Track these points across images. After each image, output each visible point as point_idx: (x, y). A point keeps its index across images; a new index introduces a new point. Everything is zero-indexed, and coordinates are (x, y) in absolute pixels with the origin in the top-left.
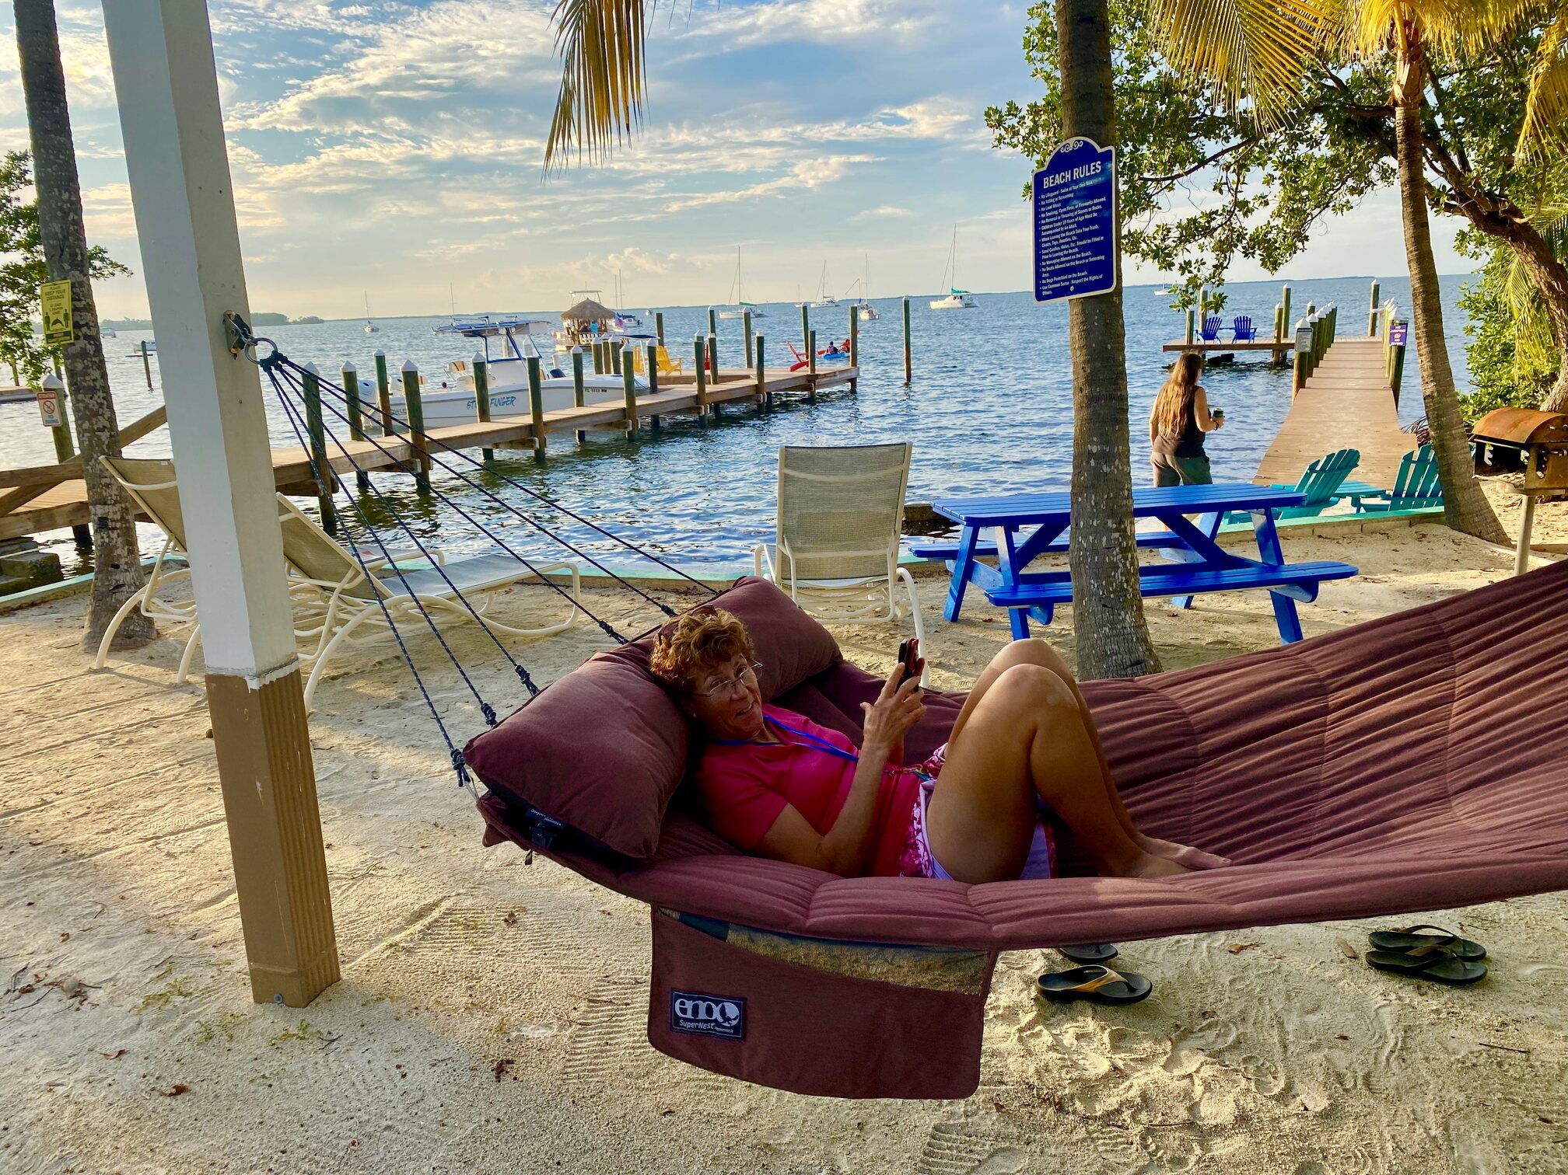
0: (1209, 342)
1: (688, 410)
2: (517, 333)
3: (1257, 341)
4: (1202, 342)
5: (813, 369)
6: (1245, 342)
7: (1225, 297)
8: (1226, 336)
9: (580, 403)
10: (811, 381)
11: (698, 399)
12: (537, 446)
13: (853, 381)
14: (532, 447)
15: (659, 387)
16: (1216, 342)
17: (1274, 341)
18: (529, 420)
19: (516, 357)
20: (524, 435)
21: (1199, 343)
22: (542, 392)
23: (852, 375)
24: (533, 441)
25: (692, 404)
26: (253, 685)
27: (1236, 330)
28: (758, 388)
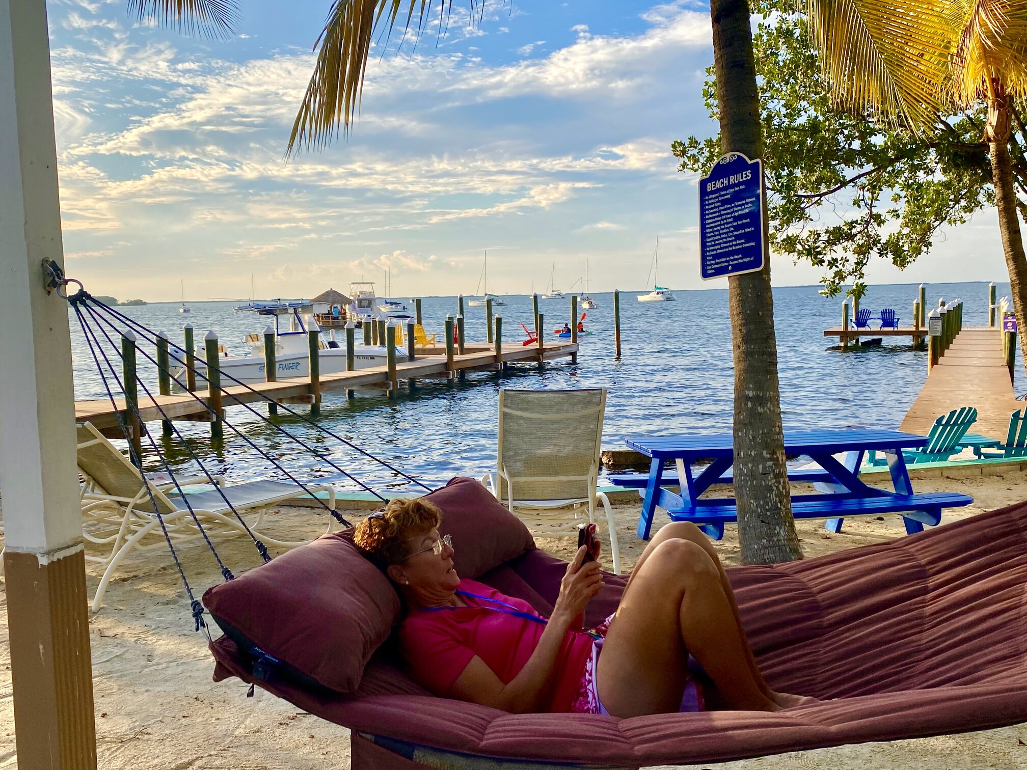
0: (861, 329)
1: (440, 375)
2: (303, 312)
3: (899, 329)
4: (856, 329)
5: (541, 345)
6: (891, 329)
8: (875, 325)
9: (350, 368)
10: (540, 353)
11: (447, 366)
12: (314, 401)
13: (574, 354)
14: (309, 402)
15: (416, 356)
16: (867, 329)
17: (914, 329)
18: (308, 380)
19: (301, 331)
20: (303, 393)
21: (853, 330)
22: (320, 359)
23: (573, 350)
24: (310, 398)
25: (442, 369)
26: (43, 561)
27: (883, 319)
28: (496, 358)
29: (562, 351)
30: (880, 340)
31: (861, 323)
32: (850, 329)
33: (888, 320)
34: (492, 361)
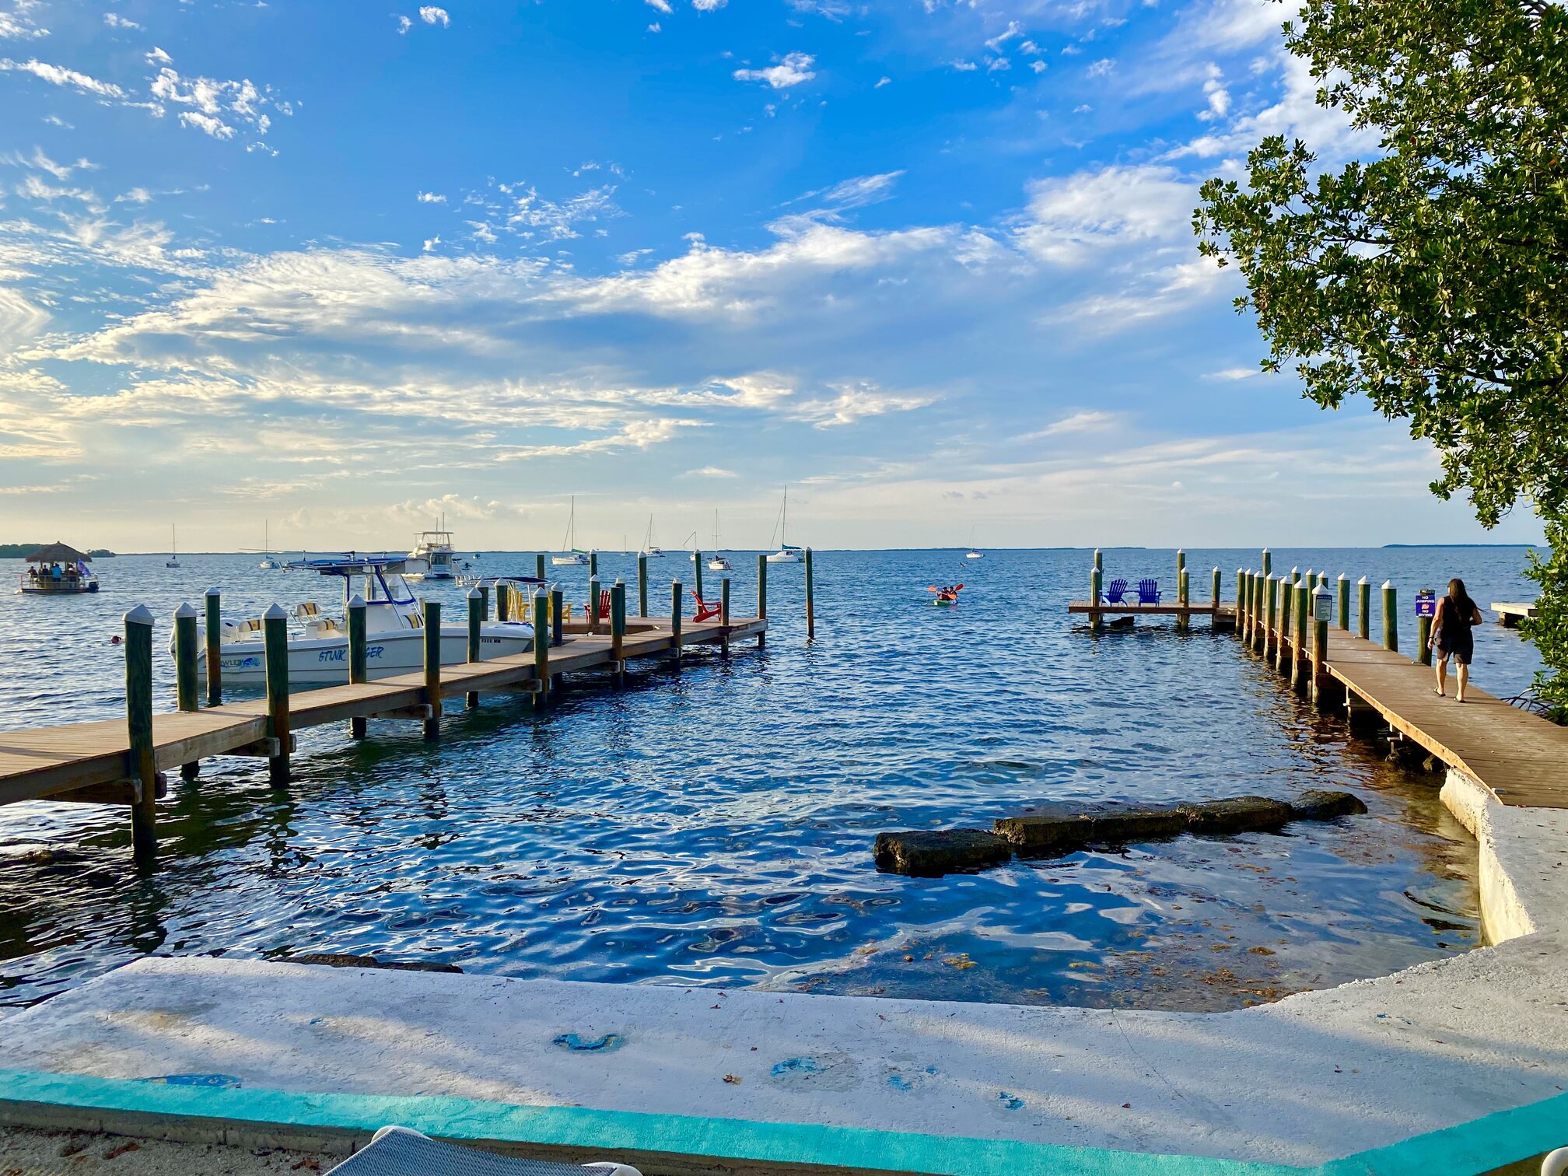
0: (1115, 605)
1: (601, 666)
2: (389, 571)
3: (1162, 605)
4: (1108, 603)
5: (726, 621)
6: (1148, 605)
8: (1131, 599)
9: (474, 658)
10: (723, 635)
11: (613, 653)
12: (431, 714)
13: (761, 635)
14: (422, 717)
15: (564, 637)
16: (1120, 604)
17: (1182, 606)
18: (419, 679)
19: (384, 598)
20: (414, 702)
21: (1105, 605)
22: (442, 641)
23: (758, 628)
24: (425, 709)
25: (606, 659)
27: (1141, 593)
28: (675, 641)
29: (750, 629)
30: (1132, 619)
31: (1115, 597)
32: (1100, 605)
33: (1148, 593)
34: (666, 646)
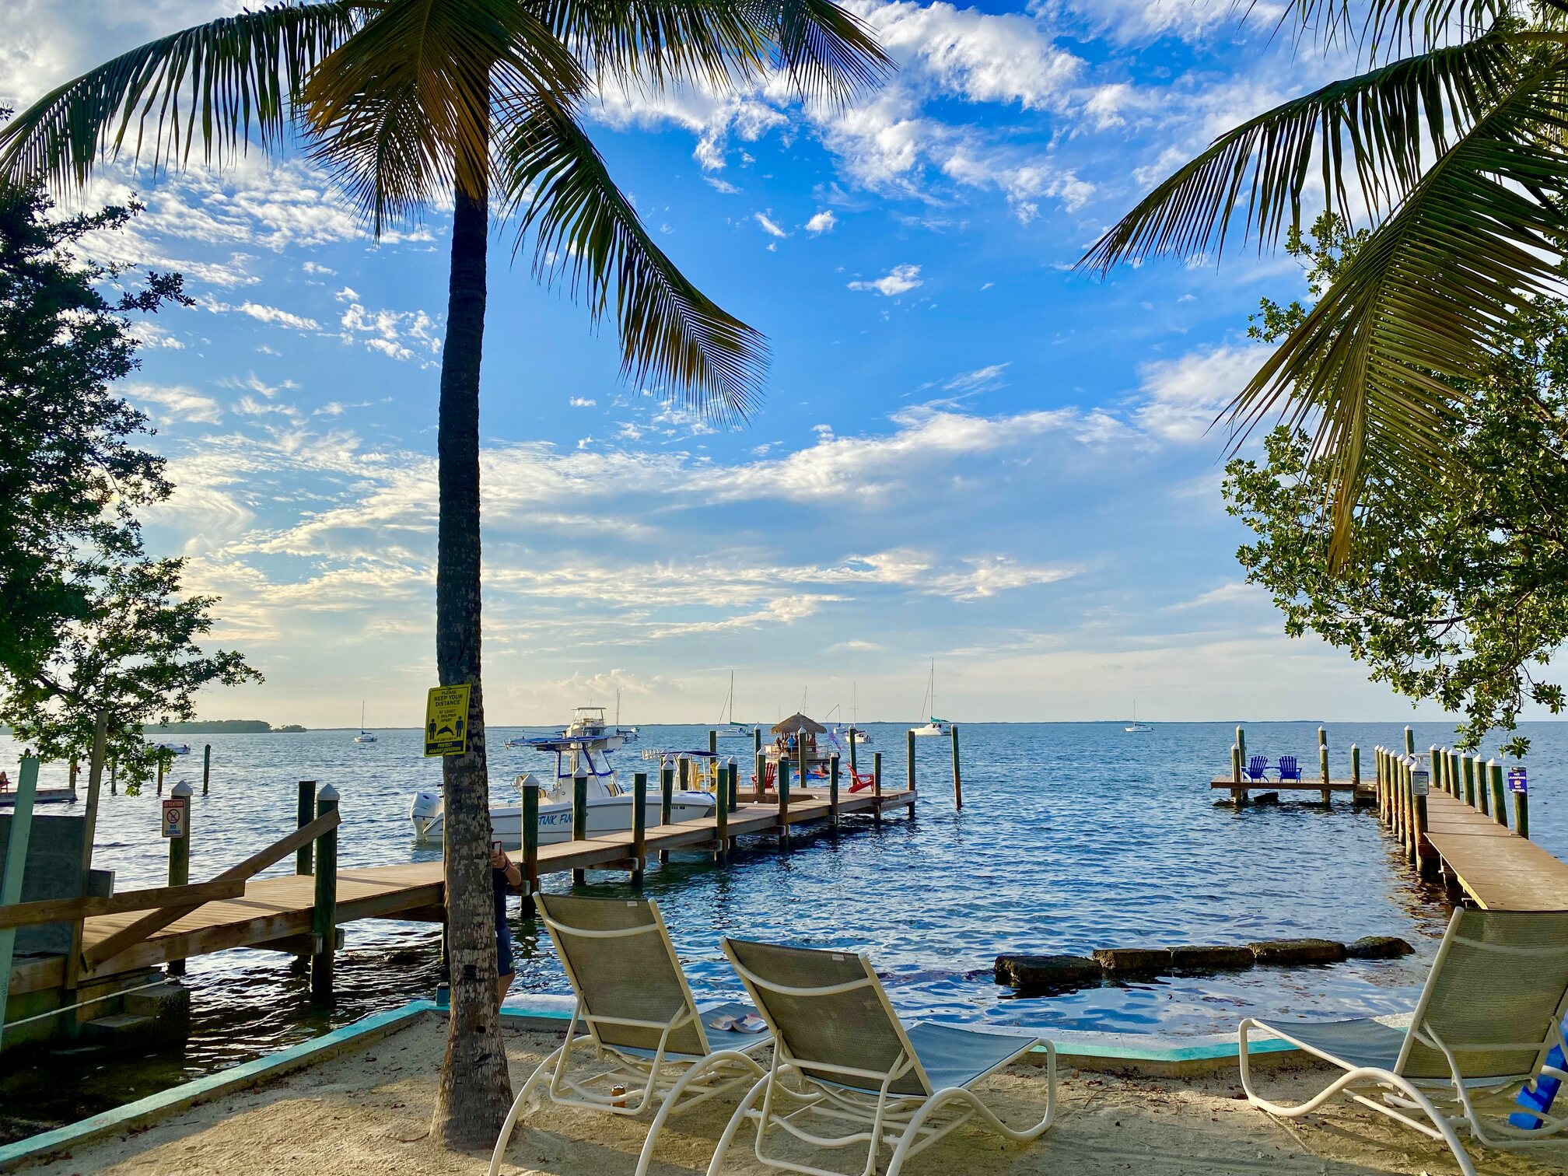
0: (1256, 781)
1: (770, 831)
3: (1302, 782)
4: (1249, 779)
5: (878, 792)
6: (1293, 781)
7: (1528, 742)
8: (1272, 776)
9: (668, 822)
10: (876, 804)
11: (780, 819)
12: (638, 866)
13: (911, 805)
15: (738, 804)
16: (1263, 780)
17: (1321, 782)
18: (632, 838)
20: (625, 855)
21: (1246, 781)
22: (646, 807)
23: (911, 798)
24: (633, 861)
25: (773, 824)
27: (1281, 769)
28: (832, 809)
29: (900, 800)
30: (1276, 795)
31: (1256, 773)
32: (1242, 781)
33: (1289, 770)
34: (825, 813)
